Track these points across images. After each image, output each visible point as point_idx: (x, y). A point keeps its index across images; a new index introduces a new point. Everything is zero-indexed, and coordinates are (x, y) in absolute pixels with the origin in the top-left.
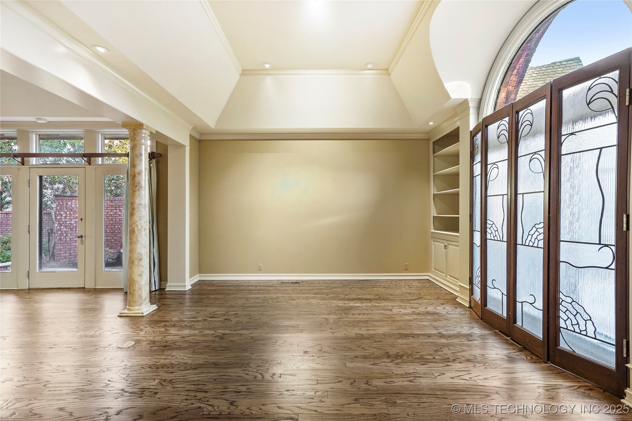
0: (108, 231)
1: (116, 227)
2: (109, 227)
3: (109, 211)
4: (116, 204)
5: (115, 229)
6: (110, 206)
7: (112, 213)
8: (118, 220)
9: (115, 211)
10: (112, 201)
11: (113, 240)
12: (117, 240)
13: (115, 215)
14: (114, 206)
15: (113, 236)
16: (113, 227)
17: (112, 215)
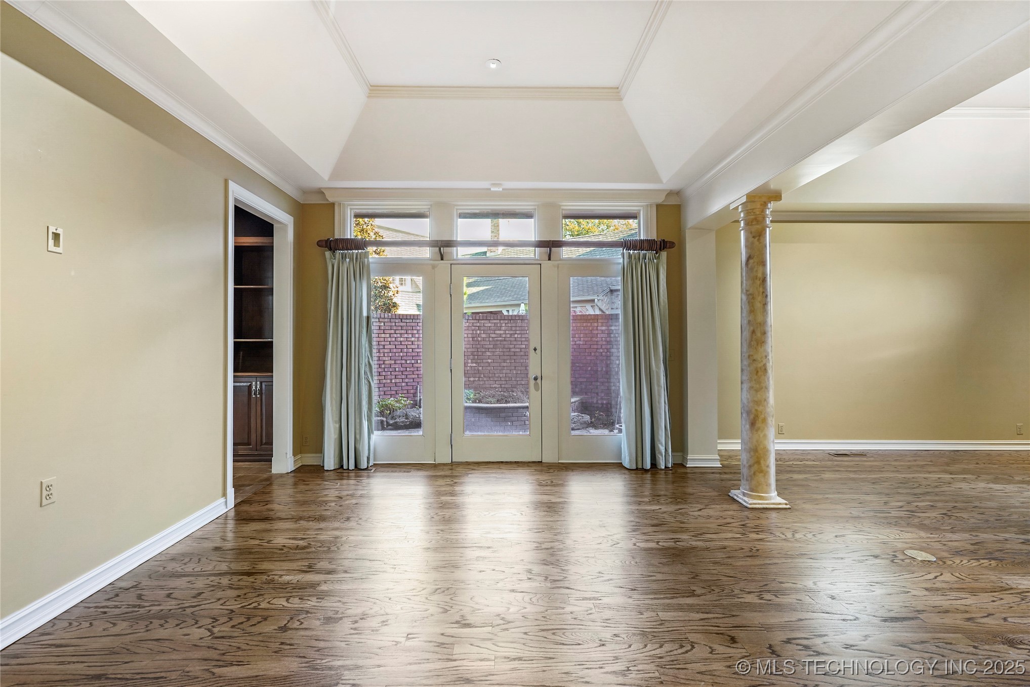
0: (397, 369)
1: (408, 362)
2: (399, 362)
3: (398, 335)
4: (408, 324)
5: (407, 366)
6: (400, 328)
7: (402, 339)
8: (411, 350)
9: (406, 336)
10: (401, 319)
11: (403, 384)
12: (409, 384)
13: (406, 343)
14: (404, 328)
15: (403, 377)
16: (403, 362)
17: (403, 343)
